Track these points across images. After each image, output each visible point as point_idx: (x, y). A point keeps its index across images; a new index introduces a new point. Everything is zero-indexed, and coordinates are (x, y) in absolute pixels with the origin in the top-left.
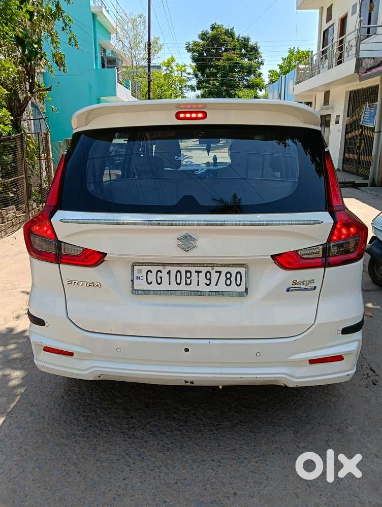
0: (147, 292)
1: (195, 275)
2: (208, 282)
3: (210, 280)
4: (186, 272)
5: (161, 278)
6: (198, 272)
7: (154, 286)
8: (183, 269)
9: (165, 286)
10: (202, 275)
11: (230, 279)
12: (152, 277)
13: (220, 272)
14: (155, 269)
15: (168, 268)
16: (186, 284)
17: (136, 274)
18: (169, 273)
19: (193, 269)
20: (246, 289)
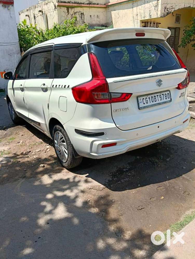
0: (144, 107)
1: (157, 97)
2: (161, 99)
3: (161, 98)
4: (154, 96)
5: (147, 101)
6: (157, 96)
7: (146, 105)
8: (153, 96)
9: (149, 104)
10: (159, 96)
11: (166, 96)
12: (145, 101)
13: (163, 94)
14: (145, 97)
15: (149, 96)
16: (155, 101)
17: (139, 101)
18: (149, 98)
19: (156, 95)
20: (171, 99)
